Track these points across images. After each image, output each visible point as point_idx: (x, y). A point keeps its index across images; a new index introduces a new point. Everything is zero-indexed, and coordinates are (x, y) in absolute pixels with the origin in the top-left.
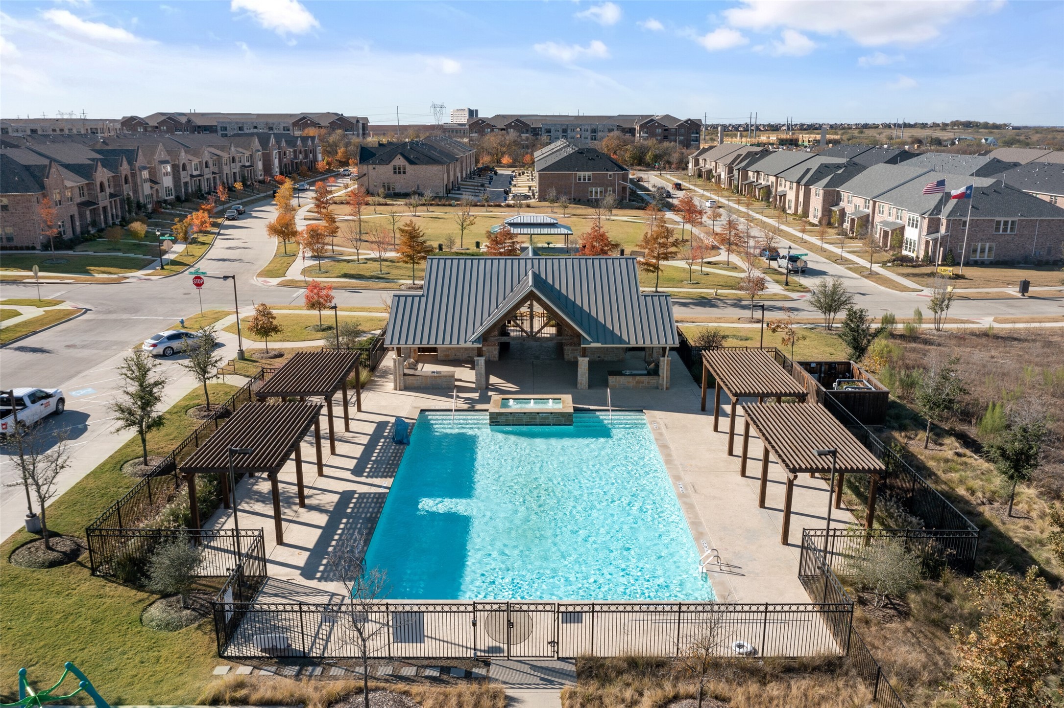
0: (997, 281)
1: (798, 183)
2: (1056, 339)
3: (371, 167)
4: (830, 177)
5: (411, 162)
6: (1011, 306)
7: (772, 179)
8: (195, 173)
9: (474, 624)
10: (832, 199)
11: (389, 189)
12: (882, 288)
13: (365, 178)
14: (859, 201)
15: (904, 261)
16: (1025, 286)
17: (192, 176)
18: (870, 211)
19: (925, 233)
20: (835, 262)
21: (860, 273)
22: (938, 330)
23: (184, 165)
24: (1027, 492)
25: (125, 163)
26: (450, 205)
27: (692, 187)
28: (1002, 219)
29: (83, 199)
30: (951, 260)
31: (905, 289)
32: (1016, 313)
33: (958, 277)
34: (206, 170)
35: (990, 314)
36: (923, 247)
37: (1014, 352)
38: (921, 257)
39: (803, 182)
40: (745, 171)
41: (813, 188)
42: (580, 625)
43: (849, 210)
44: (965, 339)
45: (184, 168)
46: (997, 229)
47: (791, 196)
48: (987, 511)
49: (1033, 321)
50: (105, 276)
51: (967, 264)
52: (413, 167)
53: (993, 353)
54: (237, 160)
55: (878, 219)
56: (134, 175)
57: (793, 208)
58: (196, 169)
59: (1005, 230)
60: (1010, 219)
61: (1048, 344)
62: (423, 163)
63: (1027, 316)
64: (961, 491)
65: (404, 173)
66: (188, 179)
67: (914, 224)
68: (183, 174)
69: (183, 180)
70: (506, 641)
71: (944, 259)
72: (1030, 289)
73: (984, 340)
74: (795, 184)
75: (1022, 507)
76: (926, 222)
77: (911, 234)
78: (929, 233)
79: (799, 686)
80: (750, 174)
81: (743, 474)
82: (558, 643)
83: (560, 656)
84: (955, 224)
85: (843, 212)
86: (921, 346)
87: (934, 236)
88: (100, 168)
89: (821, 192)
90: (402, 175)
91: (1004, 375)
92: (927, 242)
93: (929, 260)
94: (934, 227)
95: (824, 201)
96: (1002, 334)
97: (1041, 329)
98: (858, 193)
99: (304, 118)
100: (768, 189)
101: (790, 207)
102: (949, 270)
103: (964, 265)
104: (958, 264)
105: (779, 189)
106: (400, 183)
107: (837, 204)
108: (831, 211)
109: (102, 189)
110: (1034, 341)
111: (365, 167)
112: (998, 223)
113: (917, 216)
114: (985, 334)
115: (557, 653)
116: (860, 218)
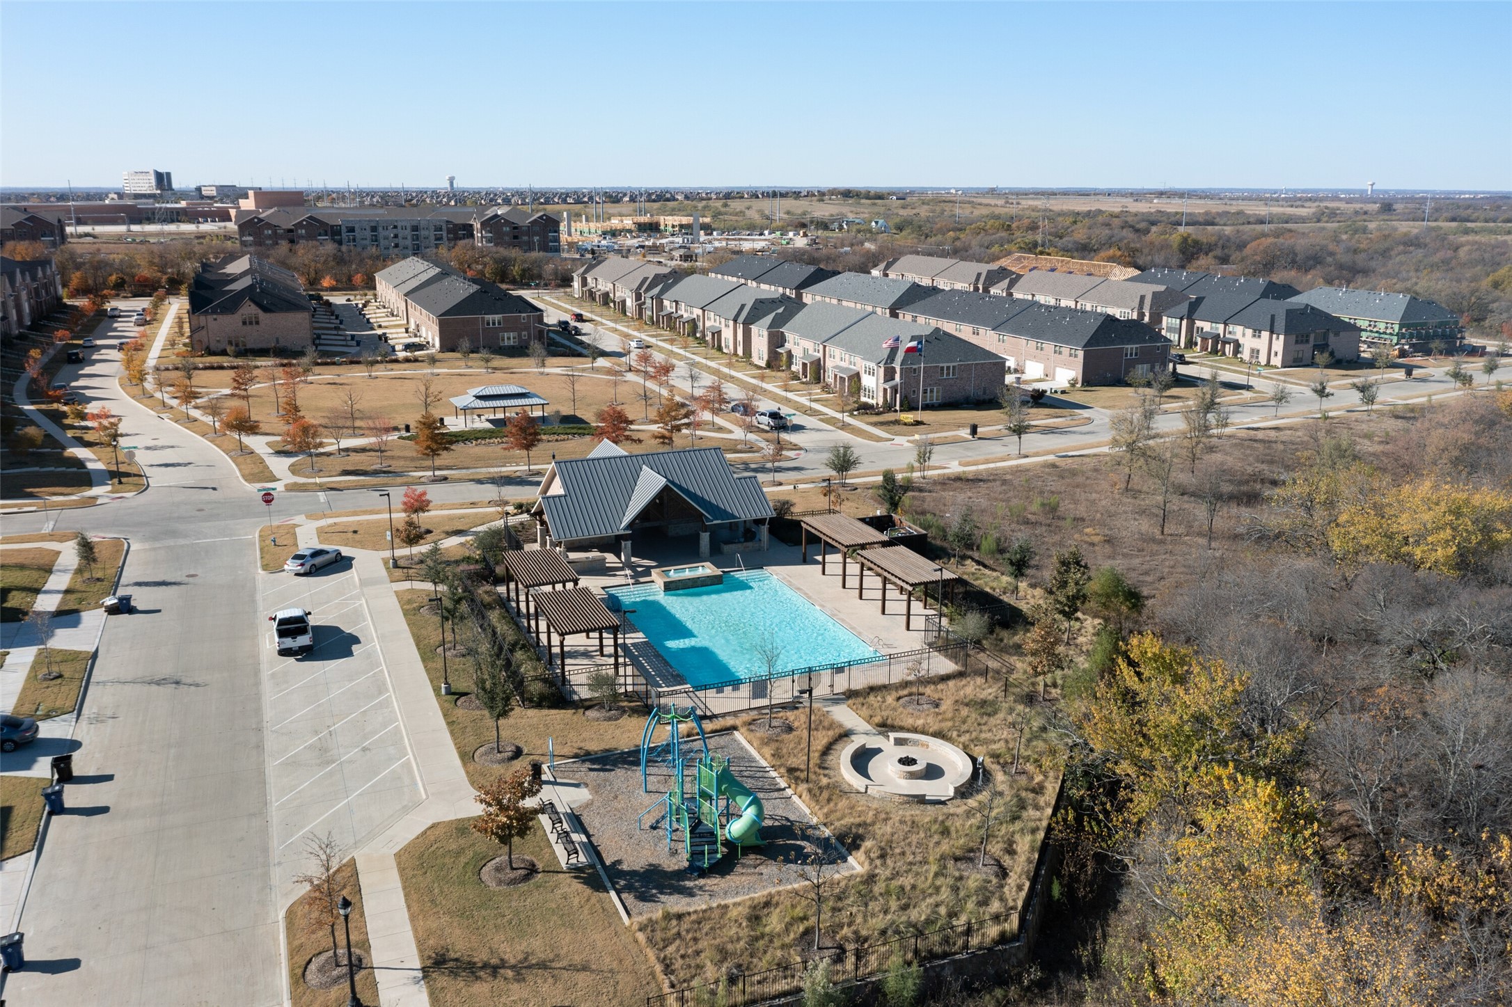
0: (949, 424)
1: (735, 320)
2: (1008, 477)
3: (210, 318)
4: (771, 316)
5: (266, 309)
6: (967, 449)
7: (697, 312)
9: (793, 682)
10: (777, 340)
11: (237, 345)
12: (859, 440)
13: (204, 332)
14: (808, 344)
15: (865, 409)
16: (974, 430)
18: (820, 355)
19: (882, 380)
20: (805, 413)
21: (834, 425)
22: (924, 478)
24: (1023, 585)
26: (334, 364)
27: (594, 317)
28: (945, 365)
30: (909, 406)
31: (879, 439)
32: (972, 455)
33: (918, 423)
35: (954, 459)
36: (881, 394)
37: (984, 491)
38: (881, 403)
39: (741, 319)
40: (659, 299)
41: (754, 328)
42: (843, 674)
43: (798, 353)
44: (944, 484)
46: (942, 374)
47: (727, 334)
48: (1005, 598)
49: (987, 462)
50: (61, 498)
51: (927, 407)
52: (268, 315)
53: (969, 494)
55: (829, 364)
57: (731, 347)
59: (948, 374)
60: (951, 365)
61: (1004, 482)
62: (281, 310)
63: (982, 458)
64: (988, 590)
65: (257, 323)
67: (870, 372)
71: (901, 405)
72: (979, 430)
73: (958, 484)
74: (731, 323)
75: (1021, 594)
76: (882, 371)
77: (868, 381)
78: (886, 381)
79: (951, 683)
80: (666, 303)
81: (861, 598)
82: (833, 686)
84: (907, 373)
85: (790, 355)
86: (916, 494)
87: (892, 383)
89: (765, 333)
90: (255, 327)
91: (982, 511)
92: (885, 390)
93: (889, 407)
94: (889, 375)
95: (769, 342)
96: (970, 477)
97: (996, 469)
98: (804, 336)
100: (693, 323)
101: (727, 347)
102: (909, 417)
103: (923, 409)
104: (917, 409)
105: (708, 324)
106: (253, 337)
107: (782, 346)
108: (777, 353)
110: (994, 480)
111: (202, 318)
112: (942, 368)
113: (873, 365)
114: (958, 478)
115: (833, 691)
116: (812, 363)
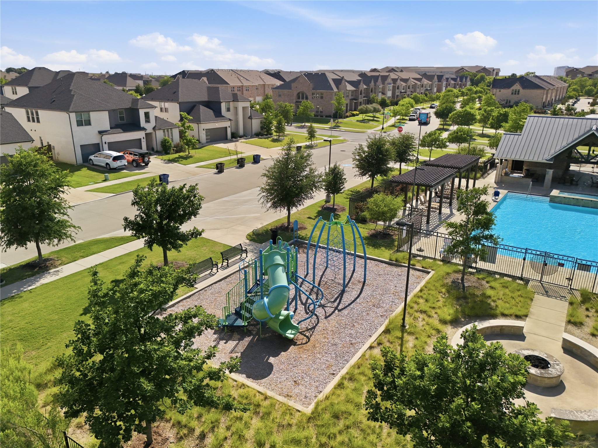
3: (498, 90)
5: (524, 88)
8: (403, 91)
9: (524, 259)
17: (401, 92)
23: (398, 86)
25: (372, 82)
26: (544, 113)
29: (352, 97)
34: (408, 90)
42: (588, 273)
45: (398, 88)
52: (525, 90)
54: (424, 86)
56: (375, 89)
58: (403, 89)
66: (399, 94)
68: (397, 90)
69: (397, 94)
70: (541, 272)
82: (572, 280)
83: (572, 287)
88: (362, 83)
90: (517, 94)
99: (463, 68)
106: (514, 99)
109: (361, 94)
111: (495, 90)
115: (571, 285)
